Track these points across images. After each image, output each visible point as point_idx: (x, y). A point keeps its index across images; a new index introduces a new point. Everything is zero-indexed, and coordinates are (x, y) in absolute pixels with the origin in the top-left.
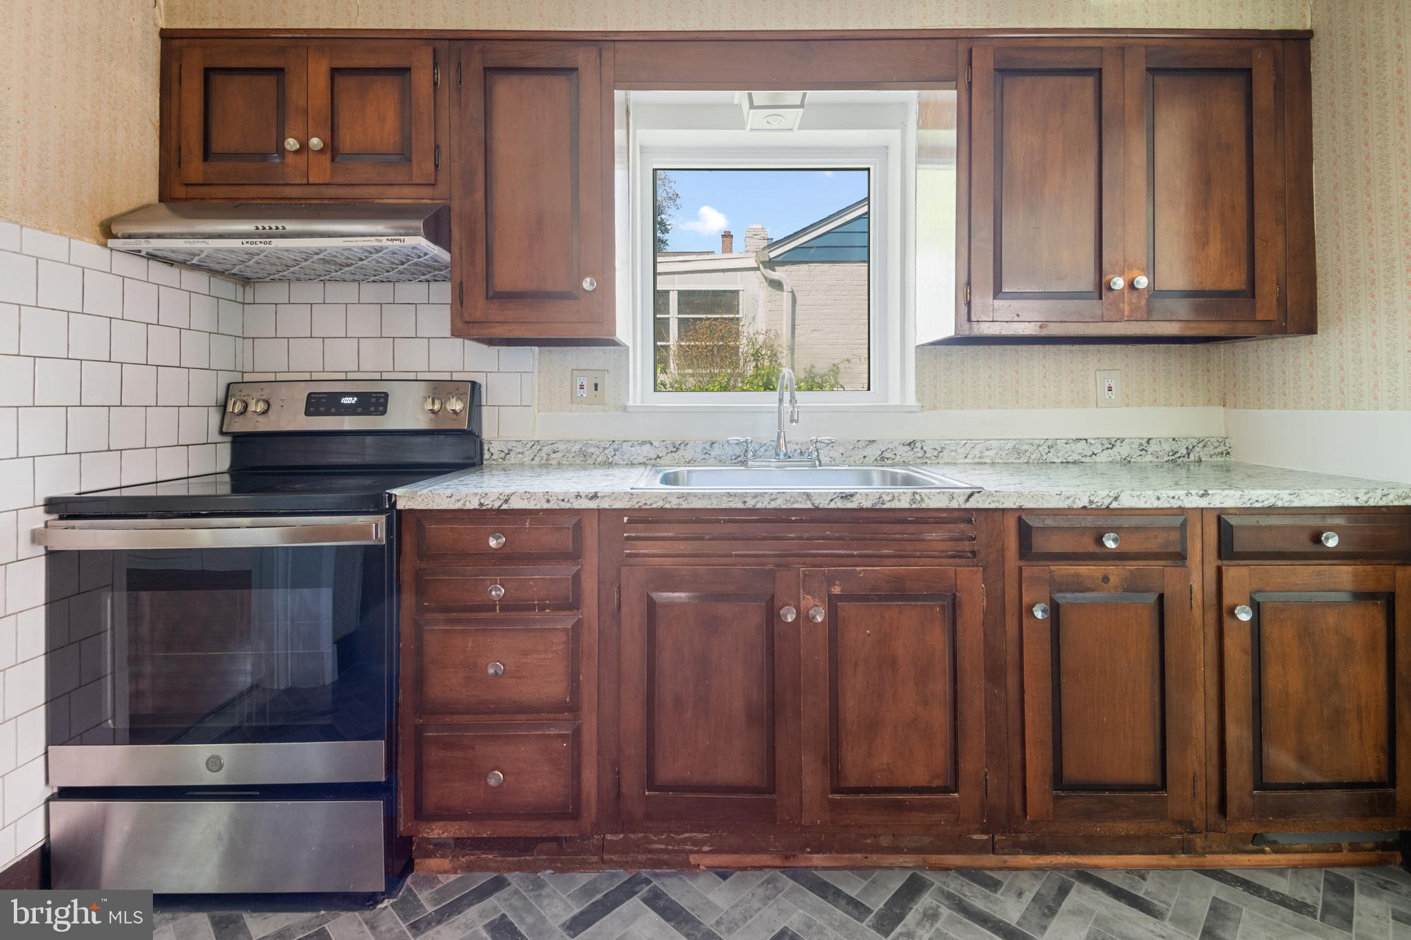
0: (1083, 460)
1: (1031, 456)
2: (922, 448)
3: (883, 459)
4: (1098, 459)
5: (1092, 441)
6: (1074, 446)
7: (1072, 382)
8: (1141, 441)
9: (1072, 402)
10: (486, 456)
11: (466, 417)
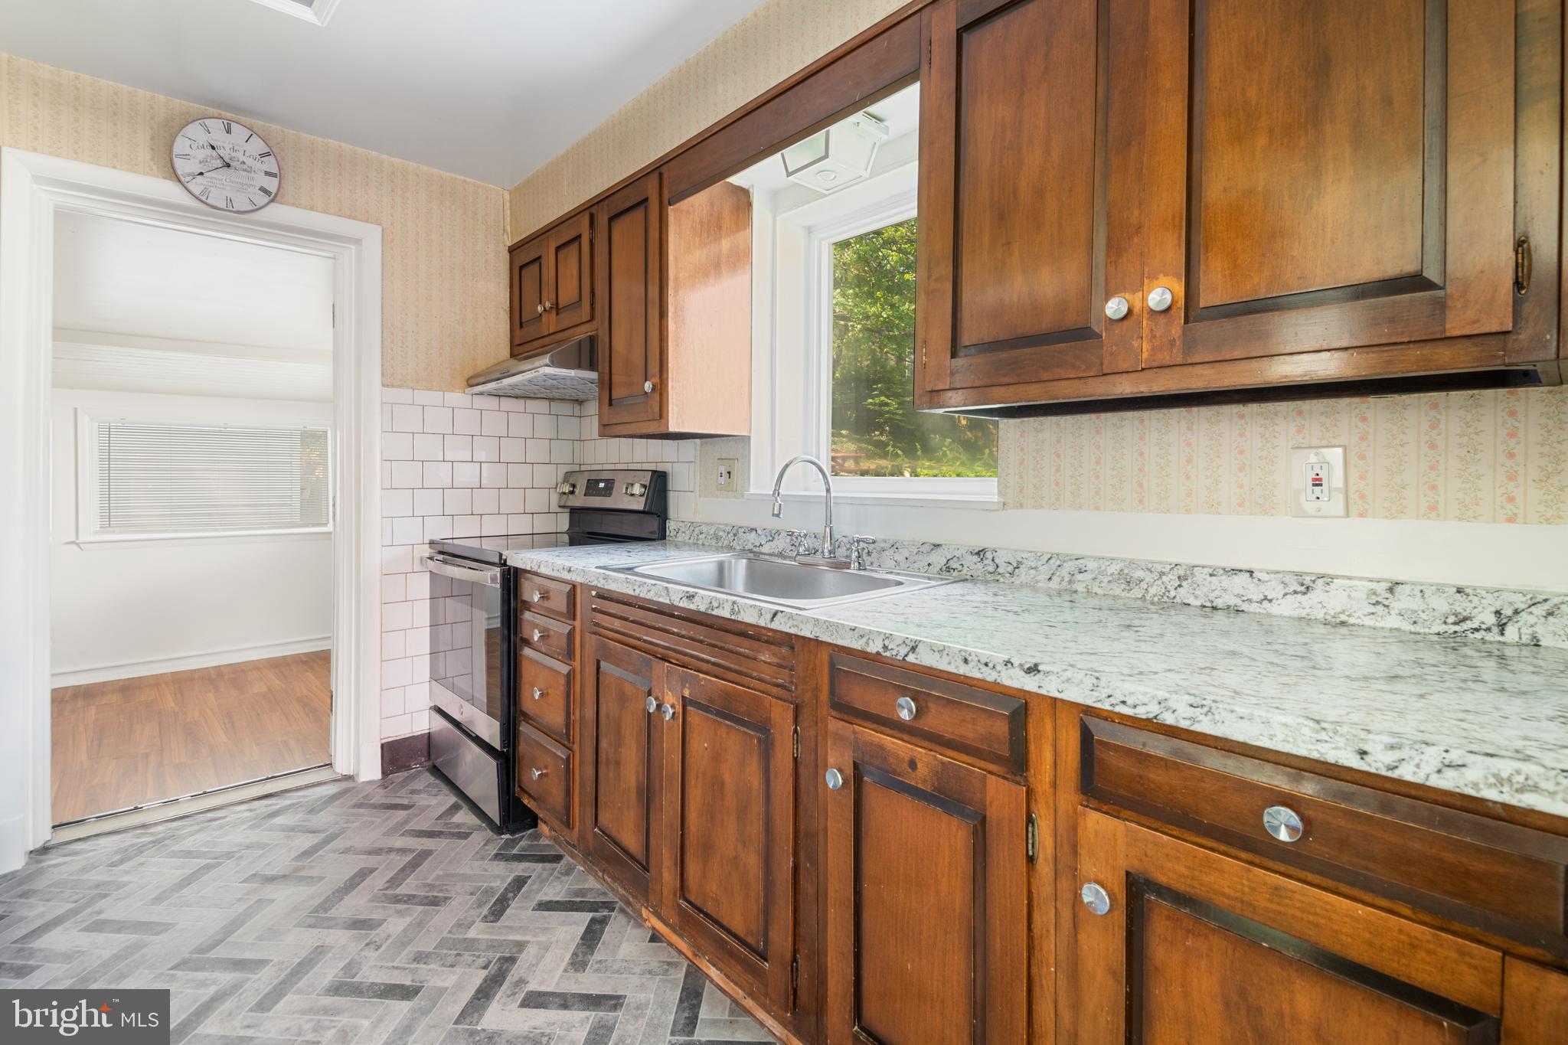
0: (1245, 607)
1: (1150, 589)
2: (993, 560)
3: (949, 569)
4: (1274, 609)
5: (1264, 577)
6: (1225, 581)
7: (1241, 469)
8: (1374, 585)
9: (1241, 505)
10: (668, 533)
11: (643, 499)
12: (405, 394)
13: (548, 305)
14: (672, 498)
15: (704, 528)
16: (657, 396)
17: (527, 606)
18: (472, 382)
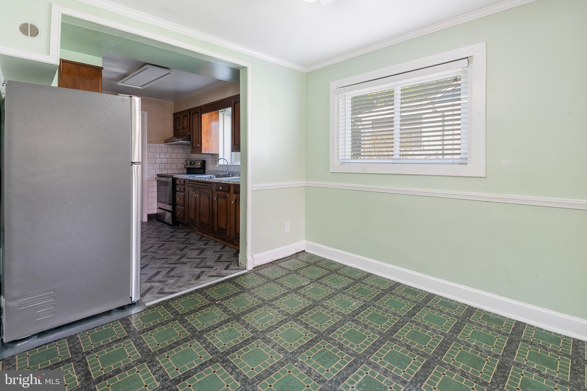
10: (205, 172)
11: (200, 166)
12: (152, 145)
13: (181, 127)
14: (207, 166)
15: (211, 171)
16: (200, 147)
17: (177, 184)
18: (166, 142)
